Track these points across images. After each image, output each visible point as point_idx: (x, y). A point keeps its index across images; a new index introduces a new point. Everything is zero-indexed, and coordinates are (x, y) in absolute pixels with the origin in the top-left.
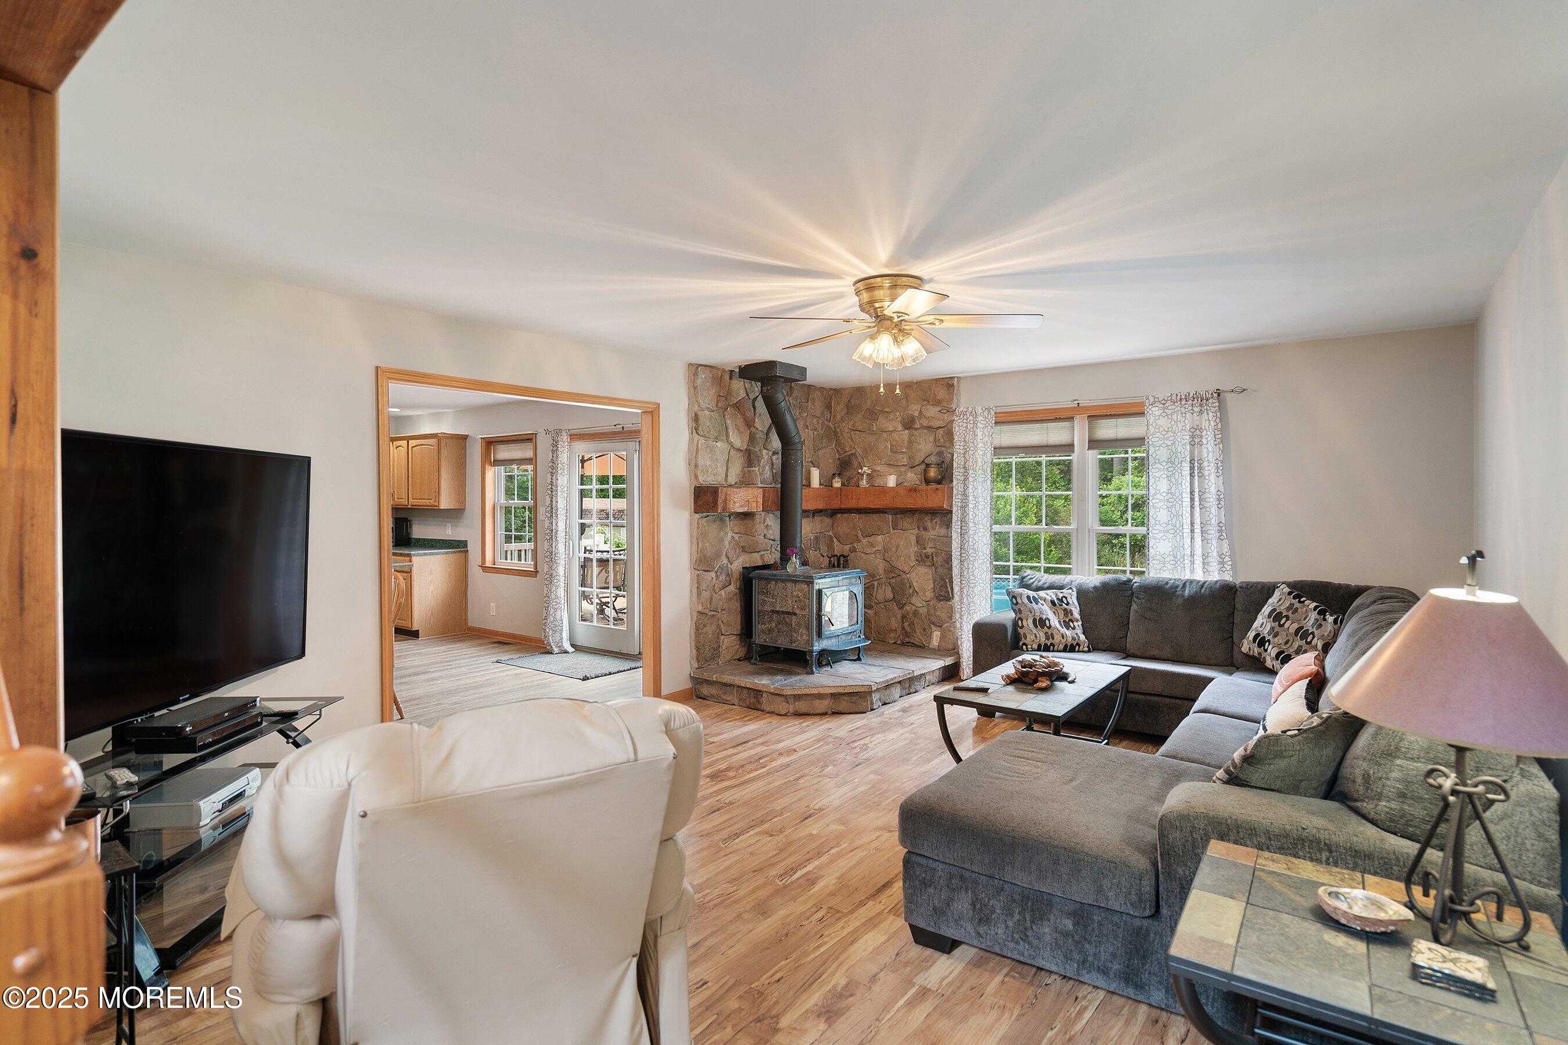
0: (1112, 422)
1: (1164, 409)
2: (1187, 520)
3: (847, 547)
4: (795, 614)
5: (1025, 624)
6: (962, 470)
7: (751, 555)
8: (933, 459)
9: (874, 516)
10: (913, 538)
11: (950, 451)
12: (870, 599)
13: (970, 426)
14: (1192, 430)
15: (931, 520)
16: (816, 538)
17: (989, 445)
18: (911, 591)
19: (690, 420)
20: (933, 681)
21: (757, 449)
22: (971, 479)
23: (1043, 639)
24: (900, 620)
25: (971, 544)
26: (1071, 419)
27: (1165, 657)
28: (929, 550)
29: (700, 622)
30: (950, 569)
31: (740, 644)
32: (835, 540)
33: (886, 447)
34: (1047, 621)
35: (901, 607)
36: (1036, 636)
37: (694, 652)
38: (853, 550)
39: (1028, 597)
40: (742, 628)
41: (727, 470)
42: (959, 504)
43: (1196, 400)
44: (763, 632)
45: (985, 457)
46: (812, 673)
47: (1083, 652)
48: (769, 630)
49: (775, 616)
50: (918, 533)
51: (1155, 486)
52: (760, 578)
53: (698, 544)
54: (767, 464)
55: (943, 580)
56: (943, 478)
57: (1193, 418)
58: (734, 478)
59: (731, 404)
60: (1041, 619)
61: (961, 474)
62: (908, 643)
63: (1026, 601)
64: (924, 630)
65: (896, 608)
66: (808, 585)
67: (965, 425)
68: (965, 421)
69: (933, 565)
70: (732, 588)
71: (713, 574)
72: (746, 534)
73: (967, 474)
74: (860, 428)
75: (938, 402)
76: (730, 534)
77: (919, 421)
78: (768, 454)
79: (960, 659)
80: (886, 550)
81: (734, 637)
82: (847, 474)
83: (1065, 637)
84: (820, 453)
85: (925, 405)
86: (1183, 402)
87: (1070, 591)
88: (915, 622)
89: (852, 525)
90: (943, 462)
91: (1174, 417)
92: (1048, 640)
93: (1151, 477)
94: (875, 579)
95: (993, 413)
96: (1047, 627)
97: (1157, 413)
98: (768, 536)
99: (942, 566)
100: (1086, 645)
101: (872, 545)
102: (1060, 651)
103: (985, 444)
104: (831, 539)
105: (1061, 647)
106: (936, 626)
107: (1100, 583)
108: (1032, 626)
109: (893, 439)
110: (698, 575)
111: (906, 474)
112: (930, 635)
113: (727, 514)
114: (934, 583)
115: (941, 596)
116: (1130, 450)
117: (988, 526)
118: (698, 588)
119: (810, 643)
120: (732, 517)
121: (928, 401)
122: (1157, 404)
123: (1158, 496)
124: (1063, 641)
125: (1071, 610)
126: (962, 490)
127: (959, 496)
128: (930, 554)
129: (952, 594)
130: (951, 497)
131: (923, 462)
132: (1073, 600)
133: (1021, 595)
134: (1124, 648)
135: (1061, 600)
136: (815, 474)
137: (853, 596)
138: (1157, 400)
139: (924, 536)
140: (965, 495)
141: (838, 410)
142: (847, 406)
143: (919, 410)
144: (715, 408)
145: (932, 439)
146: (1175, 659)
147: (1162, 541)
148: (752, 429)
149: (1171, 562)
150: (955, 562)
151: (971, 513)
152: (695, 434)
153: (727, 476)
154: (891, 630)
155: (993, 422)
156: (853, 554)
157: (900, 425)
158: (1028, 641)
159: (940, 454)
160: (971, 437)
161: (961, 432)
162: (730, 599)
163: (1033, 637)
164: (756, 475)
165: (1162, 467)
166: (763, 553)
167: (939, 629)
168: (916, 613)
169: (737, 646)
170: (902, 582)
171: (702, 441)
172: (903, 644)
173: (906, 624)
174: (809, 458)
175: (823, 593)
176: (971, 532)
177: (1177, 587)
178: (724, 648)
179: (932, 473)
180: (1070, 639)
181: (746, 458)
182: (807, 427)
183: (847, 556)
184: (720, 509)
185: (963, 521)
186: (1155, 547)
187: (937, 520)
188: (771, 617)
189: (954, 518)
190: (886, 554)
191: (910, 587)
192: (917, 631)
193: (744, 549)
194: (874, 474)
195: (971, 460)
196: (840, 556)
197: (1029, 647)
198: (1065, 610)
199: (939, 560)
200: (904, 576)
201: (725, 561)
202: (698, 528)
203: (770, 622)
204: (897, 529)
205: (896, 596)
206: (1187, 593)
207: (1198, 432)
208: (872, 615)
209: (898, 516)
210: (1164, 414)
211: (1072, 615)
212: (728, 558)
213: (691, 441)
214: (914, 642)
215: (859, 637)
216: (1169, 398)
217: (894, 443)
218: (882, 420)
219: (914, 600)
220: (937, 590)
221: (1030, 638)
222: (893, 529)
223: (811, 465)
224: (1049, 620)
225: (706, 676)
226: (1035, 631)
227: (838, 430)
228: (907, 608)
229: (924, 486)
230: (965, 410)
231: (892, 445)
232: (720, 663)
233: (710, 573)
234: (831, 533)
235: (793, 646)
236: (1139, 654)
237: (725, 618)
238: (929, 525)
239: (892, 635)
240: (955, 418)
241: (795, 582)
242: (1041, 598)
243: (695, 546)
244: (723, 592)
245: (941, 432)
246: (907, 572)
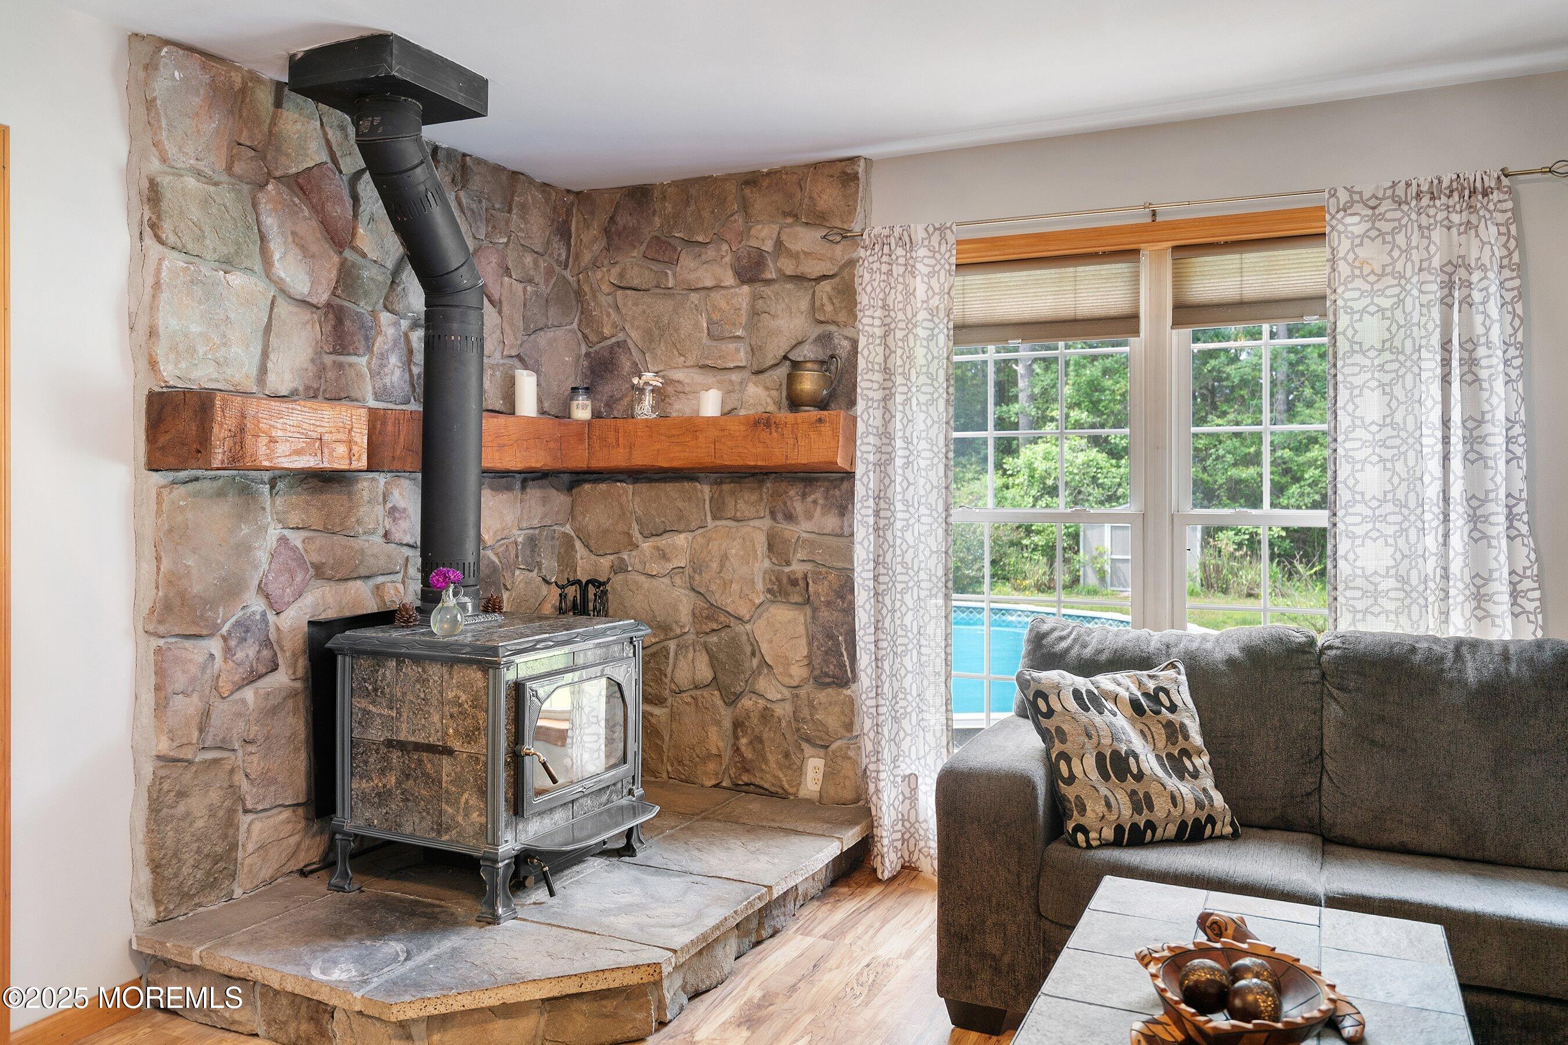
0: (1230, 261)
1: (1373, 219)
2: (1433, 491)
3: (606, 562)
4: (449, 752)
5: (1077, 770)
6: (878, 377)
7: (342, 587)
8: (807, 352)
9: (669, 487)
10: (760, 541)
11: (849, 332)
12: (659, 681)
13: (898, 270)
14: (1449, 269)
15: (804, 496)
16: (532, 542)
17: (942, 315)
18: (755, 662)
19: (136, 200)
20: (812, 892)
21: (363, 307)
22: (899, 398)
23: (1127, 811)
24: (729, 733)
25: (898, 552)
26: (1131, 254)
27: (1435, 848)
28: (797, 568)
29: (166, 787)
30: (850, 611)
31: (307, 829)
32: (578, 544)
33: (697, 326)
34: (1132, 760)
35: (732, 699)
36: (1108, 805)
37: (145, 876)
38: (620, 568)
39: (1077, 694)
40: (308, 793)
41: (265, 355)
42: (871, 458)
43: (1456, 195)
44: (364, 798)
45: (932, 344)
46: (495, 920)
47: (1222, 838)
48: (379, 795)
49: (395, 755)
50: (772, 528)
51: (1350, 408)
52: (357, 653)
53: (158, 559)
54: (393, 349)
55: (831, 637)
56: (832, 396)
57: (1450, 237)
58: (288, 376)
59: (278, 174)
60: (1115, 753)
61: (876, 386)
62: (747, 784)
63: (1072, 705)
64: (787, 755)
65: (719, 702)
66: (485, 672)
67: (885, 268)
68: (885, 259)
69: (808, 601)
70: (282, 679)
71: (215, 646)
72: (326, 530)
73: (889, 384)
74: (636, 283)
75: (818, 219)
76: (274, 532)
77: (775, 262)
78: (396, 324)
79: (872, 827)
80: (697, 566)
81: (286, 814)
82: (607, 389)
83: (1179, 800)
84: (543, 339)
85: (790, 225)
86: (1425, 201)
87: (1172, 673)
88: (765, 736)
89: (617, 510)
90: (832, 357)
91: (1401, 239)
92: (1140, 813)
93: (1340, 386)
94: (672, 634)
95: (951, 238)
96: (1134, 777)
97: (1359, 230)
98: (397, 536)
99: (828, 604)
100: (1228, 819)
101: (664, 556)
102: (1165, 842)
103: (933, 313)
104: (568, 543)
105: (1172, 830)
106: (815, 745)
107: (1243, 650)
108: (1094, 775)
109: (714, 307)
110: (159, 651)
111: (742, 390)
112: (801, 768)
113: (266, 476)
114: (810, 644)
115: (827, 675)
116: (1266, 328)
117: (941, 509)
118: (158, 688)
119: (489, 833)
120: (280, 485)
121: (796, 216)
122: (1358, 208)
123: (1359, 433)
124: (1176, 812)
125: (1183, 726)
126: (878, 422)
127: (871, 439)
128: (800, 575)
129: (853, 671)
130: (851, 439)
131: (785, 357)
132: (1183, 696)
133: (1058, 689)
134: (1317, 821)
135: (1153, 697)
136: (527, 385)
137: (616, 688)
138: (1356, 197)
139: (787, 534)
140: (886, 435)
141: (586, 238)
142: (607, 232)
143: (775, 236)
144: (224, 178)
145: (804, 304)
146: (1462, 853)
147: (1368, 542)
148: (348, 253)
149: (1392, 594)
150: (862, 597)
151: (899, 479)
152: (149, 241)
153: (263, 370)
154: (709, 756)
155: (953, 260)
156: (620, 577)
157: (730, 273)
158: (1089, 819)
159: (824, 339)
160: (900, 298)
161: (875, 284)
162: (273, 711)
163: (1101, 808)
164: (360, 375)
165: (1368, 362)
166: (380, 580)
167: (822, 752)
168: (766, 715)
169: (297, 838)
170: (734, 643)
171: (174, 261)
172: (736, 788)
173: (744, 741)
174: (512, 346)
175: (528, 691)
176: (899, 525)
177: (1441, 659)
178: (250, 848)
179: (809, 383)
180: (1191, 807)
181: (328, 328)
182: (507, 272)
183: (604, 584)
184: (218, 457)
185: (882, 498)
186: (1351, 556)
187: (818, 495)
188: (385, 758)
189: (860, 490)
190: (697, 577)
191: (753, 654)
192: (771, 758)
193: (320, 572)
194: (670, 389)
195: (899, 352)
196: (588, 582)
197: (1093, 835)
198: (1169, 725)
199: (820, 590)
200: (739, 628)
201: (257, 605)
202: (159, 512)
203: (383, 772)
204: (720, 519)
205: (719, 675)
206: (1471, 674)
207: (1462, 272)
208: (663, 719)
209: (726, 487)
210: (1373, 233)
211: (1186, 737)
212: (267, 596)
213: (138, 259)
214: (762, 783)
215: (631, 792)
216: (1389, 193)
217: (716, 317)
218: (687, 261)
219: (762, 684)
220: (817, 660)
221: (1094, 809)
222: (714, 518)
223: (517, 363)
224: (1136, 757)
225: (171, 950)
226: (1104, 791)
227: (586, 288)
228: (747, 702)
229: (785, 416)
230: (886, 232)
231: (710, 322)
232: (238, 893)
233: (203, 643)
234: (568, 529)
235: (445, 842)
236: (1361, 839)
237: (255, 764)
238: (798, 507)
239: (711, 766)
240: (862, 253)
241: (451, 662)
242: (1106, 694)
243: (148, 567)
244: (249, 694)
245: (826, 286)
246: (747, 618)
